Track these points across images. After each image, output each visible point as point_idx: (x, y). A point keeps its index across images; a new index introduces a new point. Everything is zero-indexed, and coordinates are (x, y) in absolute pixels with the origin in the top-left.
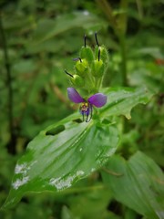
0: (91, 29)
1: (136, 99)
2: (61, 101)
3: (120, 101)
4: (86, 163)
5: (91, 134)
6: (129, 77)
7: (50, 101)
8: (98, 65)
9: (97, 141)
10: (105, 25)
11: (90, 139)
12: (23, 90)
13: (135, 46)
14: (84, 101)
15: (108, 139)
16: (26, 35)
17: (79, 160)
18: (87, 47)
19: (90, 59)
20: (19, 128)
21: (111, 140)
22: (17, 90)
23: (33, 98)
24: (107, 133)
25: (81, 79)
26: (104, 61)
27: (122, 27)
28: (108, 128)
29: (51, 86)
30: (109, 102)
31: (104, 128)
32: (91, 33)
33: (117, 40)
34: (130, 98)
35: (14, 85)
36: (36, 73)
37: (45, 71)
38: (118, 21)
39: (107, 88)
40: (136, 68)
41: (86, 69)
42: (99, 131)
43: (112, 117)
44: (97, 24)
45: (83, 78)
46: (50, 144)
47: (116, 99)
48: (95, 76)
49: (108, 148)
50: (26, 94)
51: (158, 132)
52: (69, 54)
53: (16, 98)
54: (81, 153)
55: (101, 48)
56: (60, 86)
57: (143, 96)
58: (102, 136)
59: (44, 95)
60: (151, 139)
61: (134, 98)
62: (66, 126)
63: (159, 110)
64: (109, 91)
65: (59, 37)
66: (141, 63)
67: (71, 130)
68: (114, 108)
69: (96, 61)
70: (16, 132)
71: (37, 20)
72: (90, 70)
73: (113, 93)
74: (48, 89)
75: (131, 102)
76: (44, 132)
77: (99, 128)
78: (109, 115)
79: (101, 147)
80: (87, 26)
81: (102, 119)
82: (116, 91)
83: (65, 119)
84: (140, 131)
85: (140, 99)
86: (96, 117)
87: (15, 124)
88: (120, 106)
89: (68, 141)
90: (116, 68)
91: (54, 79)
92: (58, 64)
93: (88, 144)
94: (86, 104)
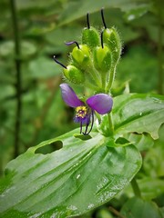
3: (147, 114)
4: (83, 195)
8: (102, 53)
9: (104, 166)
14: (81, 103)
15: (121, 165)
21: (125, 168)
24: (121, 157)
41: (86, 59)
42: (109, 154)
46: (39, 165)
47: (140, 111)
54: (78, 180)
58: (114, 160)
62: (65, 143)
68: (136, 123)
72: (92, 60)
77: (110, 149)
81: (116, 137)
82: (143, 98)
83: (63, 136)
93: (90, 170)
94: (84, 108)
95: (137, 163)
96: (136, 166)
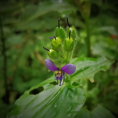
0: (64, 13)
1: (99, 67)
2: (42, 65)
3: (86, 68)
5: (64, 93)
6: (92, 48)
7: (34, 65)
8: (69, 42)
9: (68, 99)
10: (75, 10)
11: (63, 97)
12: (14, 57)
13: (96, 25)
14: (58, 69)
15: (76, 97)
16: (17, 17)
17: (54, 114)
18: (61, 28)
19: (63, 37)
20: (11, 85)
21: (78, 98)
22: (10, 57)
23: (22, 62)
25: (55, 53)
26: (73, 39)
27: (87, 11)
28: (76, 89)
29: (35, 54)
30: (77, 69)
31: (74, 89)
32: (64, 16)
33: (83, 20)
34: (93, 66)
35: (8, 53)
36: (24, 44)
37: (31, 43)
38: (84, 7)
39: (76, 59)
40: (97, 41)
41: (60, 45)
42: (69, 92)
43: (79, 80)
44: (69, 9)
45: (57, 52)
46: (33, 101)
47: (83, 67)
48: (67, 50)
49: (76, 104)
50: (17, 59)
51: (112, 88)
52: (49, 31)
53: (9, 63)
54: (56, 108)
55: (71, 29)
56: (42, 54)
57: (103, 65)
58: (72, 95)
59: (30, 60)
60: (108, 93)
61: (96, 66)
62: (45, 87)
63: (113, 71)
64: (77, 60)
65: (40, 18)
66: (101, 37)
67: (49, 91)
68: (81, 74)
69: (67, 39)
70: (9, 88)
71: (25, 6)
72: (63, 46)
73: (81, 62)
74: (33, 56)
75: (94, 69)
76: (27, 92)
77: (69, 89)
78: (77, 79)
79: (71, 104)
80: (61, 11)
81: (72, 82)
83: (44, 82)
84: (100, 87)
85: (101, 67)
86: (67, 81)
87: (9, 82)
88: (86, 72)
89: (46, 99)
90: (83, 41)
91: (37, 49)
92: (40, 38)
93: (61, 102)
94: (60, 72)
95: (84, 95)
96: (84, 97)
